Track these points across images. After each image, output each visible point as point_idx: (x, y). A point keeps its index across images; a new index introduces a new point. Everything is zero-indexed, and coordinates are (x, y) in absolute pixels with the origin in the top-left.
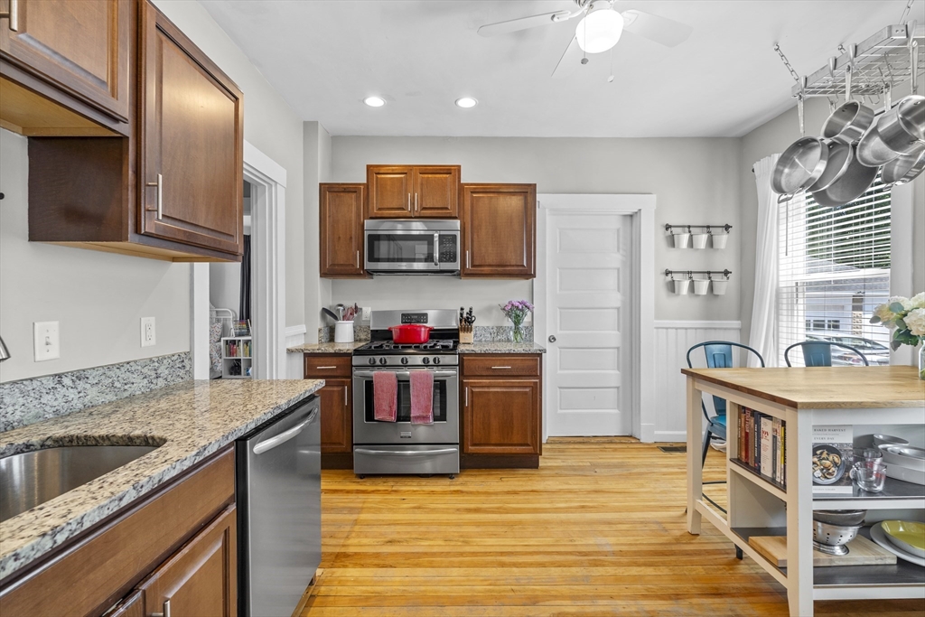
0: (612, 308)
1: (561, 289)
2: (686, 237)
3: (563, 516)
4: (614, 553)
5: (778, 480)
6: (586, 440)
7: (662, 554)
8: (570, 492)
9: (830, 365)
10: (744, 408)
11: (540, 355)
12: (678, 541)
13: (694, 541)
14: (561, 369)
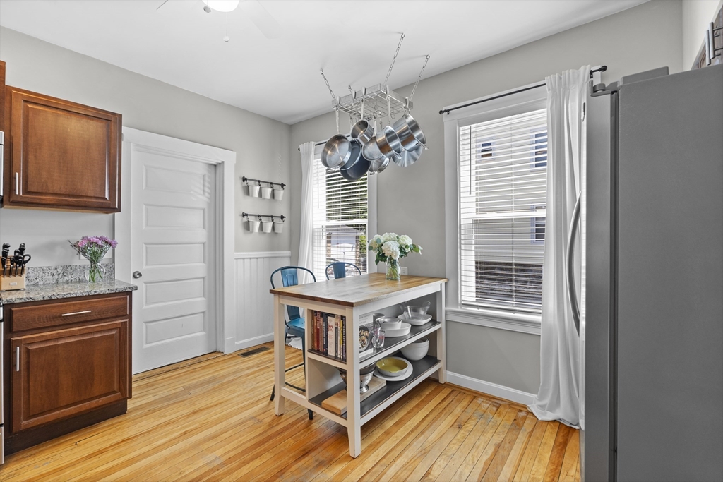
0: (199, 243)
1: (147, 225)
2: (257, 188)
3: (165, 453)
4: (224, 464)
5: (339, 356)
6: (174, 366)
7: (263, 442)
8: (168, 423)
9: (345, 277)
10: (316, 312)
11: (130, 293)
12: (271, 426)
13: (281, 421)
14: (147, 303)
